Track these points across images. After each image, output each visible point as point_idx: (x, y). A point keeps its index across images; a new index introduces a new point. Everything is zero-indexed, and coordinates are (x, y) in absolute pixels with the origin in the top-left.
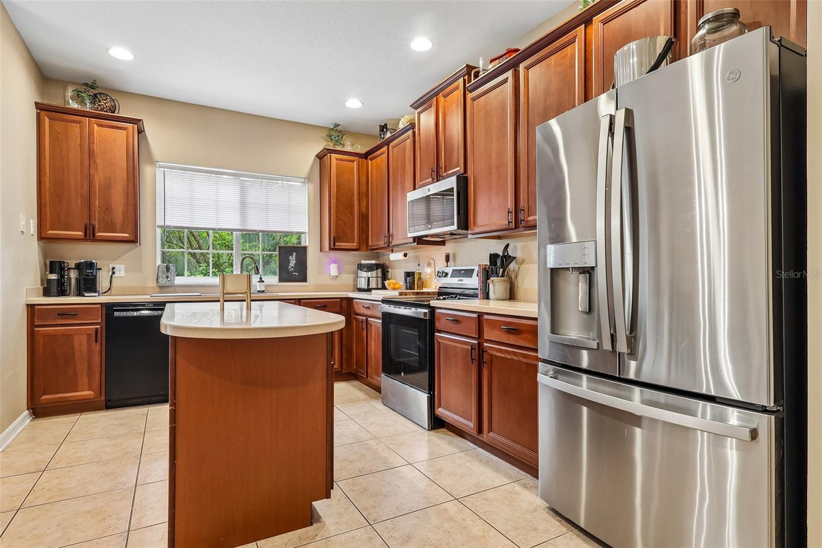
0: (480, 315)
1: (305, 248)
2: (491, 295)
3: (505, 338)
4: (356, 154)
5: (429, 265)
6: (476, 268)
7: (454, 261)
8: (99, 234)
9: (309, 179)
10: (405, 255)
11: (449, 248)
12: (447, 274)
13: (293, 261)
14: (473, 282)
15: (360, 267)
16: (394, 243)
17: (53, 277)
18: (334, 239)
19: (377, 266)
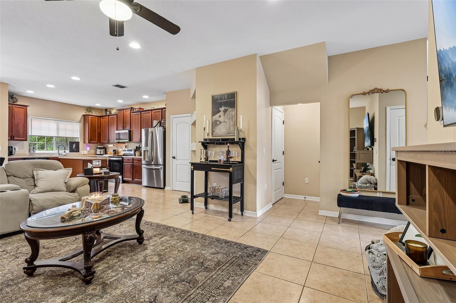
0: (133, 158)
1: (79, 142)
2: (136, 155)
3: (137, 162)
4: (97, 116)
5: (121, 148)
6: (133, 149)
7: (128, 147)
8: (15, 138)
9: (80, 122)
10: (114, 145)
11: (126, 144)
12: (126, 151)
13: (74, 146)
14: (132, 152)
15: (97, 148)
16: (111, 142)
18: (90, 140)
19: (103, 148)
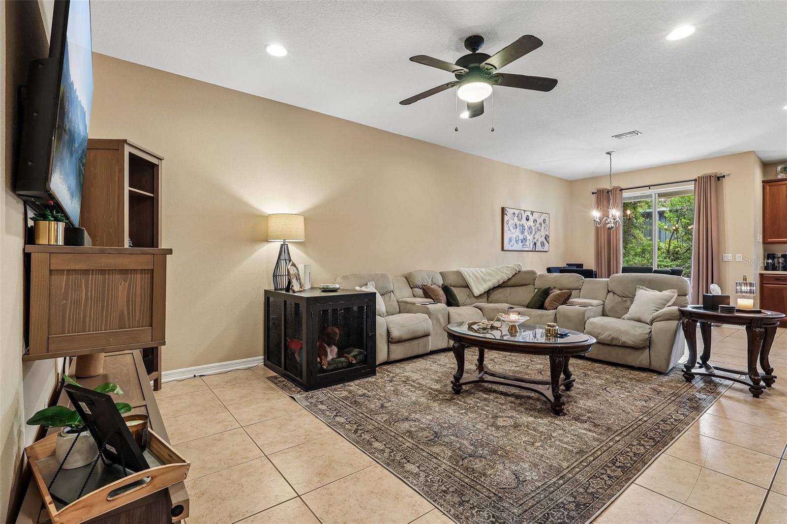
17: (770, 261)
